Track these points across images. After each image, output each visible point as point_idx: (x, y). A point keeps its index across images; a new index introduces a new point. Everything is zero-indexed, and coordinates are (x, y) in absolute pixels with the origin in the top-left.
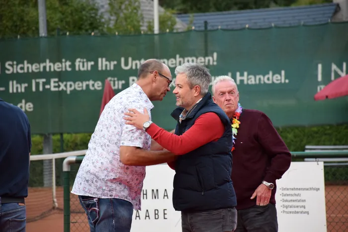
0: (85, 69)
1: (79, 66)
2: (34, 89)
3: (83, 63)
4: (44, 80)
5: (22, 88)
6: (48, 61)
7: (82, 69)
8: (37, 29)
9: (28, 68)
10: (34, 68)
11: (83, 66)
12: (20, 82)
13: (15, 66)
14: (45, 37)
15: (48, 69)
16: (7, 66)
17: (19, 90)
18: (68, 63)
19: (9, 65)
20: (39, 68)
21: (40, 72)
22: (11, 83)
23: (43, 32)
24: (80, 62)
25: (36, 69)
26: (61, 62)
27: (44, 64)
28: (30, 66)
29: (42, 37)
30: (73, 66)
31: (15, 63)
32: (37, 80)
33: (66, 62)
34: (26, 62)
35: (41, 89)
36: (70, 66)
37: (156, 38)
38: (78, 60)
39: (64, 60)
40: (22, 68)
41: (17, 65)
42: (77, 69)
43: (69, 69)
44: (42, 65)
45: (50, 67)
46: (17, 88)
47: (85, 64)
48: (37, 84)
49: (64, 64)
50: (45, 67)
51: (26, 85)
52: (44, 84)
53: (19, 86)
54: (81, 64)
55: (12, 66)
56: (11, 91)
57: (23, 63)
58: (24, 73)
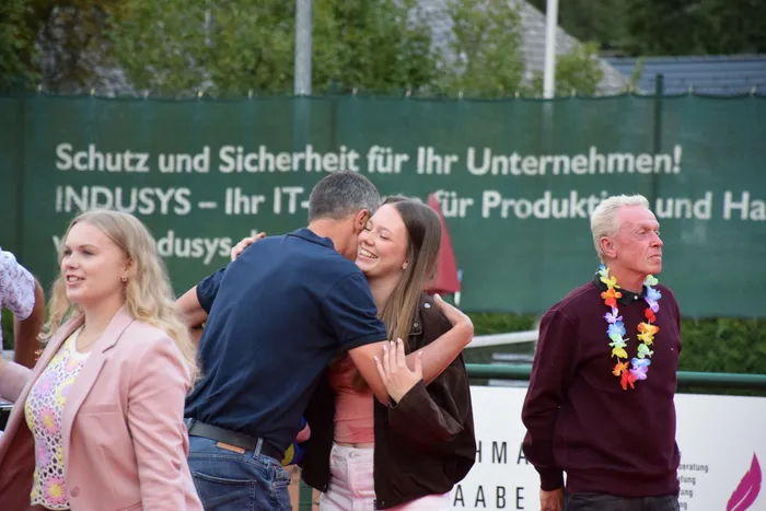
0: (389, 169)
1: (376, 162)
2: (277, 208)
3: (385, 155)
4: (300, 190)
5: (252, 205)
6: (309, 148)
7: (381, 169)
8: (291, 78)
9: (267, 162)
10: (279, 162)
11: (385, 164)
12: (248, 192)
13: (240, 157)
14: (305, 96)
15: (308, 167)
16: (223, 155)
17: (247, 211)
18: (353, 156)
19: (228, 153)
20: (291, 164)
21: (291, 171)
22: (229, 192)
23: (302, 85)
24: (378, 153)
25: (285, 165)
26: (338, 153)
27: (301, 155)
28: (270, 157)
29: (299, 96)
30: (362, 162)
31: (240, 149)
32: (286, 190)
33: (347, 152)
34: (262, 149)
35: (292, 209)
36: (357, 162)
37: (548, 107)
38: (375, 149)
39: (343, 149)
40: (255, 163)
41: (245, 154)
42: (371, 168)
43: (354, 169)
44: (297, 157)
45: (314, 162)
46: (242, 204)
47: (390, 158)
48: (285, 199)
49: (343, 156)
50: (302, 163)
51: (262, 199)
52: (300, 198)
53: (246, 199)
54: (380, 158)
55: (234, 155)
56: (228, 211)
57: (257, 151)
58: (258, 173)
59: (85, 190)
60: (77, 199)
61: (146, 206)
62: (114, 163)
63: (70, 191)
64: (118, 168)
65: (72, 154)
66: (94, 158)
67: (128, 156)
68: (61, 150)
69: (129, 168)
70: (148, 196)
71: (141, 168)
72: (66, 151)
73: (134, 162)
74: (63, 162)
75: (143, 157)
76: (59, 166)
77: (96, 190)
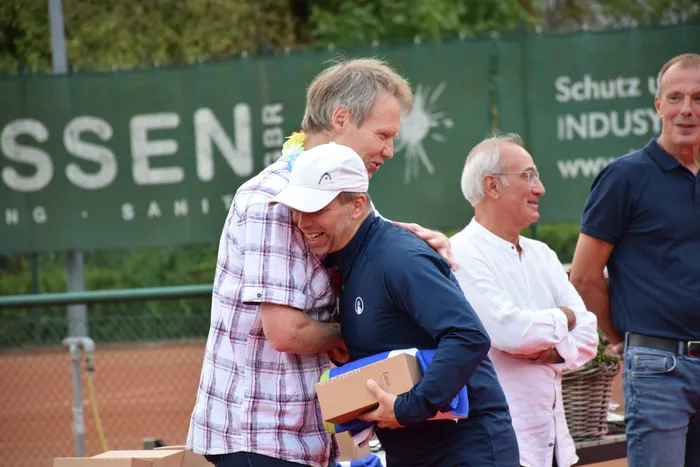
59: (583, 118)
60: (577, 127)
61: (639, 126)
62: (608, 89)
63: (570, 120)
64: (611, 94)
65: (569, 86)
66: (590, 88)
67: (620, 83)
68: (561, 84)
69: (622, 93)
70: (641, 117)
71: (633, 92)
72: (565, 84)
73: (626, 88)
74: (562, 94)
75: (634, 83)
76: (560, 98)
77: (594, 117)
